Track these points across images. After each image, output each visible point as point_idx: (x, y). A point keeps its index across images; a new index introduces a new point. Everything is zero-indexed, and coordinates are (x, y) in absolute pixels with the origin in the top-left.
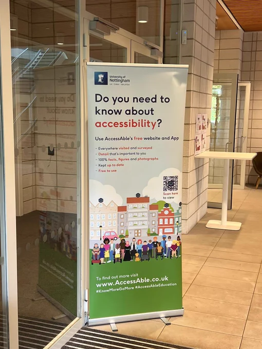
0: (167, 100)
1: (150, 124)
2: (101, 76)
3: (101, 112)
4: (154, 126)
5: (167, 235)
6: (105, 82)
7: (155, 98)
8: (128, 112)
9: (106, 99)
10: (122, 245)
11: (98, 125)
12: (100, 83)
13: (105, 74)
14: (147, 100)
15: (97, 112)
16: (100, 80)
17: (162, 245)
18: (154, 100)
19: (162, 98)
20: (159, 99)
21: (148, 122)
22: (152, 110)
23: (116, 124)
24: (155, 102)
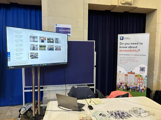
0: (142, 44)
1: (136, 51)
2: (122, 38)
3: (121, 47)
4: (137, 51)
5: (141, 85)
6: (123, 39)
7: (138, 43)
8: (129, 47)
9: (123, 44)
10: (126, 86)
11: (120, 51)
12: (121, 40)
13: (123, 37)
14: (135, 44)
15: (120, 47)
16: (121, 39)
17: (139, 88)
18: (137, 44)
19: (140, 43)
20: (139, 44)
21: (135, 50)
22: (137, 47)
23: (125, 51)
24: (138, 44)
